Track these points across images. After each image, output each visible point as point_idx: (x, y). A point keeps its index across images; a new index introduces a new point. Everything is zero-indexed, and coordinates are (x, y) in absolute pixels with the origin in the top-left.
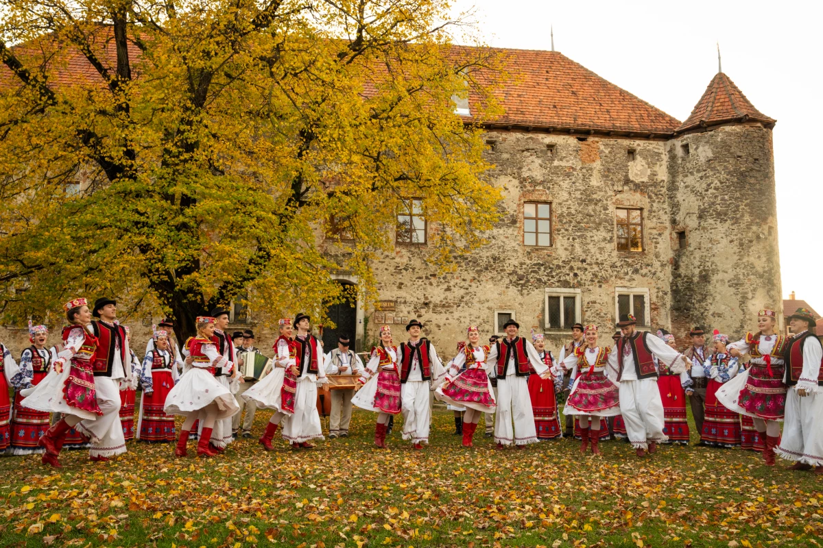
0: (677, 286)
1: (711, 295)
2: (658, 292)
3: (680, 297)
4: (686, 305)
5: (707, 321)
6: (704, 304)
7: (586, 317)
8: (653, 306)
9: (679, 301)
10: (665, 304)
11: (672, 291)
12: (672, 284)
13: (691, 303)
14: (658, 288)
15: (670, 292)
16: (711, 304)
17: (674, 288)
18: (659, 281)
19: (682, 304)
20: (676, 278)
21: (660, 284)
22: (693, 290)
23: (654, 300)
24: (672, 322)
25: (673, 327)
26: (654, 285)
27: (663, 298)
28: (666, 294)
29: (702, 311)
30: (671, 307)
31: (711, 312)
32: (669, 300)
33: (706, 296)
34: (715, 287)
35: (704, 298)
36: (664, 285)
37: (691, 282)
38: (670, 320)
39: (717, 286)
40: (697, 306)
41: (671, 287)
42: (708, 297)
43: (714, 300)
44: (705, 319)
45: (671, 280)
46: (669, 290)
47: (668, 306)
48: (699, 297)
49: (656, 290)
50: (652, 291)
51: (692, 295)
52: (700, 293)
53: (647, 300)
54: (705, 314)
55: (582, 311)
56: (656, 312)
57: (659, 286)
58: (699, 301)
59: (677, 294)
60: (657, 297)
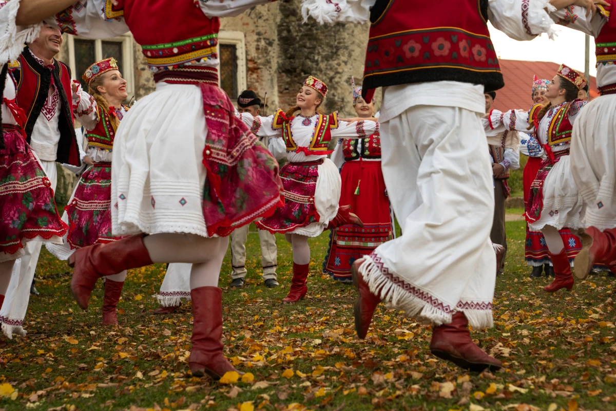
0: (289, 31)
1: (346, 48)
2: (258, 40)
3: (295, 50)
4: (303, 64)
5: (339, 91)
6: (334, 63)
7: (143, 81)
8: (251, 65)
9: (292, 57)
10: (268, 62)
11: (281, 38)
12: (281, 28)
13: (314, 61)
14: (259, 34)
15: (277, 42)
16: (346, 63)
17: (285, 34)
18: (261, 22)
19: (297, 63)
20: (287, 16)
21: (262, 26)
22: (316, 39)
23: (253, 54)
24: (280, 92)
25: (281, 102)
26: (252, 27)
27: (266, 51)
28: (270, 44)
29: (332, 74)
30: (279, 68)
31: (345, 77)
32: (275, 56)
33: (338, 49)
34: (352, 34)
35: (334, 54)
36: (267, 28)
37: (312, 26)
38: (276, 89)
39: (356, 32)
40: (322, 65)
41: (280, 32)
42: (340, 52)
43: (350, 55)
44: (335, 89)
45: (278, 20)
46: (275, 37)
47: (274, 65)
48: (326, 51)
49: (256, 37)
50: (249, 39)
51: (314, 48)
52: (328, 45)
53: (241, 53)
54: (336, 79)
55: (136, 68)
56: (255, 76)
57: (260, 29)
58: (327, 58)
59: (289, 45)
60: (257, 49)
